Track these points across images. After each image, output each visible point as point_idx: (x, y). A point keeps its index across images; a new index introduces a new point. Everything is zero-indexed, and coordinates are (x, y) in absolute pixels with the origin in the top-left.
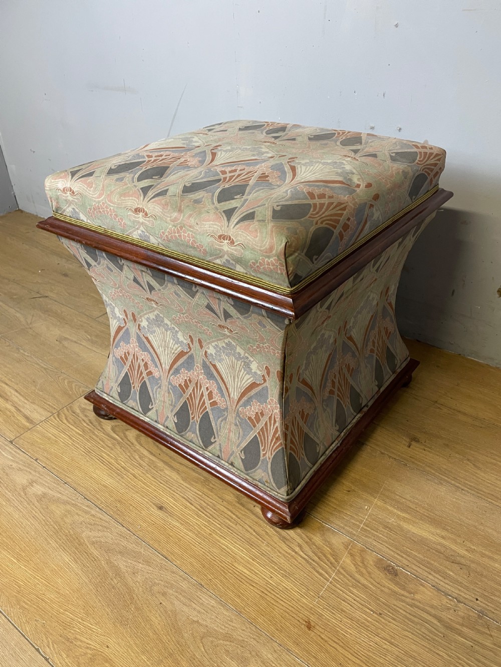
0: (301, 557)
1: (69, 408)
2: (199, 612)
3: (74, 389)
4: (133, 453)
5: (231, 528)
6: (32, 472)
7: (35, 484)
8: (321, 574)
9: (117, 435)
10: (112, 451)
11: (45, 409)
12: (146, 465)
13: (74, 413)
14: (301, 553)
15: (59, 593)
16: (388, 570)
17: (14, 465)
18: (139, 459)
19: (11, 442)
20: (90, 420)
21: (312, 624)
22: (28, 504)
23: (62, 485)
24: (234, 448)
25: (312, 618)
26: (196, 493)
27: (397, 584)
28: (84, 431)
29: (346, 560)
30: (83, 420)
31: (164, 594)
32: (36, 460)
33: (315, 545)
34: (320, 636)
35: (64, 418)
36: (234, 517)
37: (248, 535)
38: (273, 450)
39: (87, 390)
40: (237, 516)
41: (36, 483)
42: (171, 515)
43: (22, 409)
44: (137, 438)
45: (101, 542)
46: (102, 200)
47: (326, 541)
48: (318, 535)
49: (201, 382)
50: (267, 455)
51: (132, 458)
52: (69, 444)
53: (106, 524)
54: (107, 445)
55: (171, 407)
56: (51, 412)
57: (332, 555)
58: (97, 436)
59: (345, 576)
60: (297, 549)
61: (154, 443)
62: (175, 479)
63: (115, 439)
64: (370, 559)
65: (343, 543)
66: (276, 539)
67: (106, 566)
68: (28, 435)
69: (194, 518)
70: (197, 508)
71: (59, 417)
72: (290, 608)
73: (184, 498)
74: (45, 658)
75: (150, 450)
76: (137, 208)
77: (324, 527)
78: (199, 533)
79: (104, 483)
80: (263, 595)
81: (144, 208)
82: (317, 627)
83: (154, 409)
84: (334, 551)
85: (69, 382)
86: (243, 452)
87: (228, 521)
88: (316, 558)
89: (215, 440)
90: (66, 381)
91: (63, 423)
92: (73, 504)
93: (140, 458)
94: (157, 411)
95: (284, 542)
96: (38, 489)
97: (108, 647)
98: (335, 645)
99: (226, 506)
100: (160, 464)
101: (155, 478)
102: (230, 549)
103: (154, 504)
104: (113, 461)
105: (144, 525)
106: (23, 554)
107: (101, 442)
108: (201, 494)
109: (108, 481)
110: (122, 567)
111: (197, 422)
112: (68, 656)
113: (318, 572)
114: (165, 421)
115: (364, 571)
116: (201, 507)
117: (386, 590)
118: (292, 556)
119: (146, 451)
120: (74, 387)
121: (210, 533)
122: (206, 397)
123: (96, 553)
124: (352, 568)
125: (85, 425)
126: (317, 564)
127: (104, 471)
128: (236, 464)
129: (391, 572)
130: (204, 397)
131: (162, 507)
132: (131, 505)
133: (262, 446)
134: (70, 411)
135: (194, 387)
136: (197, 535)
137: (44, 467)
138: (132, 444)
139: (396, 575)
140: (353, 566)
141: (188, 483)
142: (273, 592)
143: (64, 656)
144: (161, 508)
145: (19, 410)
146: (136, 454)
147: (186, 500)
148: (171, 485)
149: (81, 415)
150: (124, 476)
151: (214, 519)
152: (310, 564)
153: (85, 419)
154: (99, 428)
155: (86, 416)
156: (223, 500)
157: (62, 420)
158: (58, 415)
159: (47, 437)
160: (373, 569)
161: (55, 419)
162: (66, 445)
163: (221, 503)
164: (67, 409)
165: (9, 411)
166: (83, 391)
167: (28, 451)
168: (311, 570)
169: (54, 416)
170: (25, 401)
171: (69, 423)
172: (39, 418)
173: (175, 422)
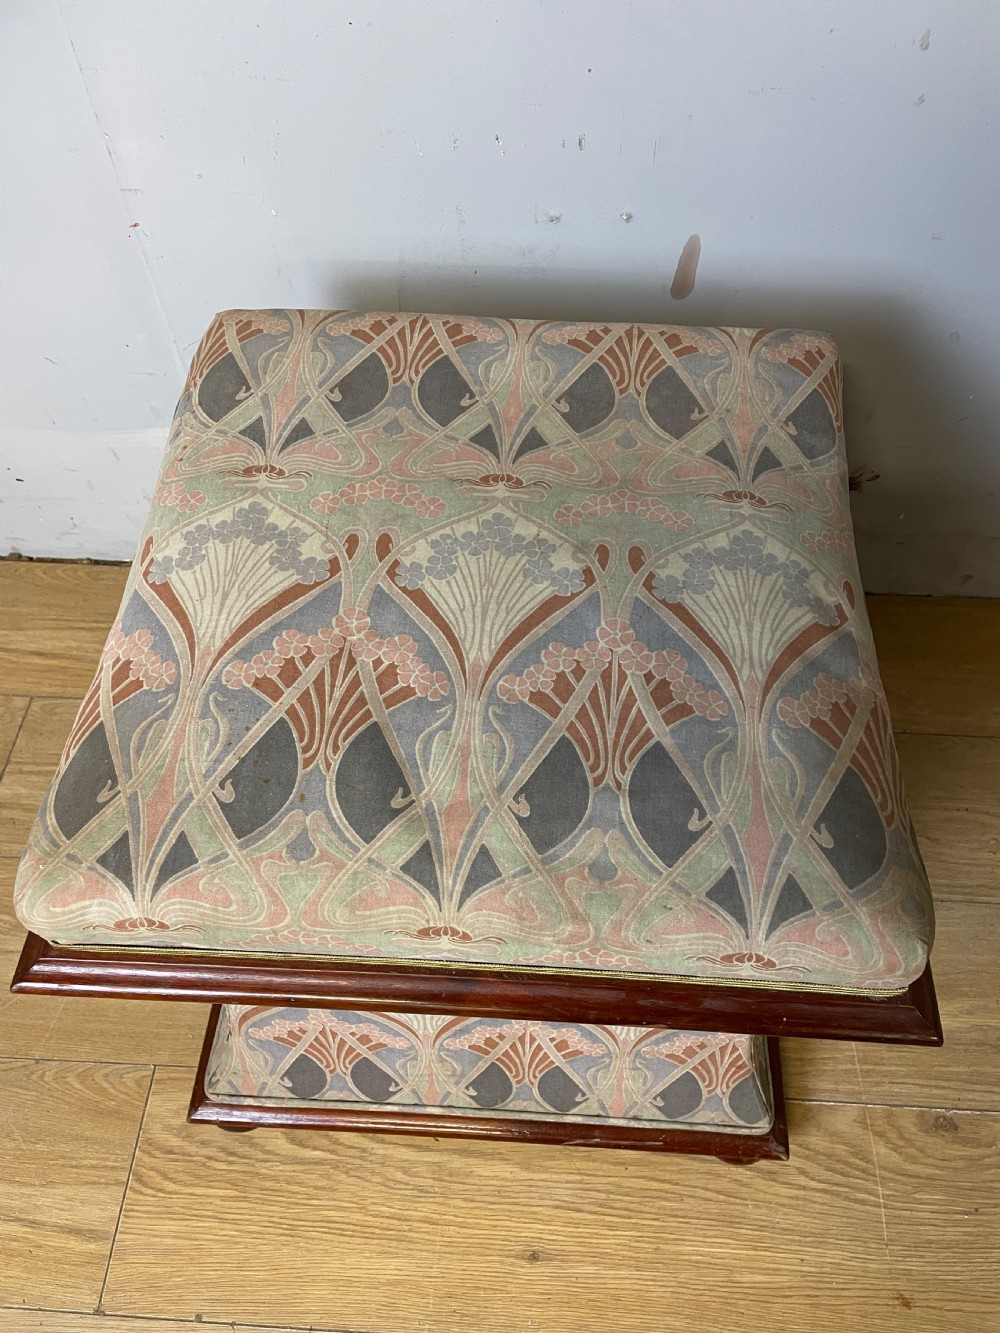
0: (818, 1190)
1: (146, 1147)
3: (111, 1090)
4: (383, 1170)
5: (679, 1213)
8: (863, 1202)
9: (315, 1148)
10: (337, 1195)
11: (94, 1183)
12: (431, 1182)
13: (170, 1152)
14: (813, 1184)
16: (941, 1126)
18: (406, 1179)
19: (99, 1312)
20: (223, 1149)
21: (907, 1295)
24: (638, 1098)
25: (901, 1285)
26: (568, 1182)
27: (965, 1142)
28: (234, 1185)
29: (880, 1150)
30: (210, 1158)
32: (199, 1319)
33: (822, 1154)
34: (928, 1307)
35: (158, 1179)
36: (667, 1186)
37: (714, 1208)
39: (145, 1073)
40: (670, 1182)
42: (563, 1257)
43: (38, 1217)
47: (832, 1134)
48: (813, 1131)
49: (534, 1034)
50: (718, 1091)
51: (391, 1184)
52: (232, 1236)
54: (316, 1188)
56: (117, 1183)
57: (856, 1155)
58: (275, 1179)
59: (896, 1181)
60: (802, 1180)
62: (508, 1175)
63: (319, 1162)
64: (907, 1120)
65: (855, 1121)
66: (759, 1182)
68: (117, 1270)
69: (605, 1236)
70: (595, 1213)
71: (145, 1185)
72: (863, 1293)
73: (557, 1207)
77: (809, 1109)
78: (636, 1259)
79: (387, 1277)
80: (814, 1301)
82: (916, 1295)
83: (406, 1090)
84: (853, 1146)
85: (83, 1077)
86: (658, 1098)
87: (664, 1203)
88: (838, 1178)
89: (584, 1098)
90: (71, 1079)
91: (170, 1193)
93: (405, 1173)
94: (413, 1091)
95: (774, 1180)
98: (953, 1305)
99: (639, 1174)
100: (457, 1162)
101: (473, 1201)
102: (708, 1255)
103: (516, 1257)
104: (359, 1216)
105: (535, 1312)
107: (296, 1188)
108: (579, 1178)
109: (392, 1267)
111: (532, 1084)
113: (857, 1201)
114: (443, 1100)
115: (913, 1151)
116: (601, 1206)
117: (960, 1164)
118: (804, 1199)
119: (404, 1150)
120: (105, 1084)
121: (654, 1246)
122: (549, 1050)
124: (895, 1158)
125: (223, 1166)
126: (847, 1187)
127: (363, 1251)
128: (645, 1115)
129: (945, 1126)
130: (545, 1051)
131: (534, 1253)
132: (478, 1288)
133: (704, 1082)
134: (157, 1153)
135: (514, 1043)
136: (638, 1269)
137: (233, 1324)
139: (956, 1128)
140: (894, 1154)
141: (538, 1172)
142: (821, 1285)
144: (534, 1257)
145: (34, 1223)
146: (392, 1170)
147: (564, 1208)
148: (512, 1195)
149: (192, 1149)
150: (410, 1234)
151: (640, 1215)
152: (838, 1195)
153: (206, 1151)
154: (261, 1156)
155: (204, 1143)
156: (622, 1164)
157: (159, 1186)
158: (139, 1180)
159: (167, 1252)
160: (922, 1139)
161: (142, 1193)
162: (228, 1242)
163: (627, 1173)
164: (144, 1151)
165: (13, 1240)
166: (138, 1083)
167: (162, 1311)
168: (846, 1203)
169: (133, 1190)
170: (24, 1190)
171: (186, 1185)
172: (104, 1214)
173: (470, 1096)
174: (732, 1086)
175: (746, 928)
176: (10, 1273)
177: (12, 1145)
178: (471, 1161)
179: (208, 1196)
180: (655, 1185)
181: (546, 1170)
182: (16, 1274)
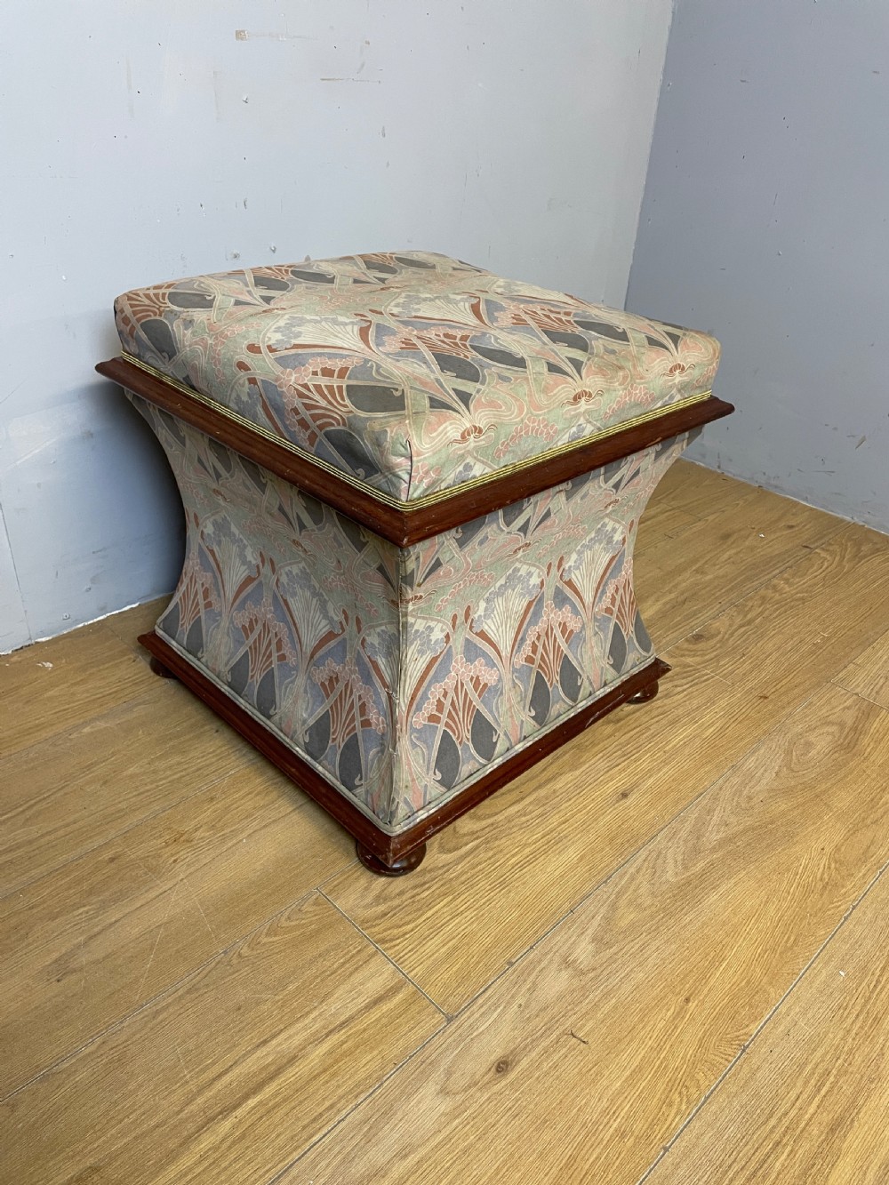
0: (690, 687)
1: (366, 925)
2: (765, 771)
3: (303, 922)
4: (513, 823)
5: (655, 734)
6: (542, 965)
7: (571, 958)
8: (708, 679)
9: (466, 844)
10: (505, 851)
11: (357, 969)
12: (542, 809)
13: (386, 914)
14: (685, 687)
15: (767, 902)
17: (521, 1000)
18: (528, 817)
19: (450, 1020)
20: (416, 887)
21: (761, 695)
22: (615, 962)
23: (575, 916)
24: (602, 663)
25: (755, 693)
26: (599, 759)
27: (711, 637)
28: (445, 895)
29: (690, 660)
30: (413, 897)
31: (750, 798)
32: (511, 964)
35: (396, 931)
36: (638, 729)
37: (664, 722)
38: (632, 619)
39: (315, 896)
41: (568, 957)
42: (635, 785)
43: (343, 1018)
44: (479, 818)
45: (683, 860)
49: (551, 624)
50: (630, 632)
51: (525, 825)
52: (477, 914)
53: (654, 855)
54: (489, 859)
55: (522, 703)
56: (372, 955)
57: (687, 667)
58: (463, 873)
59: (708, 665)
60: (679, 689)
61: (497, 797)
62: (572, 778)
63: (477, 847)
64: (686, 646)
67: (720, 854)
68: (433, 992)
69: (641, 764)
70: (625, 760)
71: (392, 940)
72: (748, 706)
73: (608, 771)
74: (853, 909)
75: (509, 803)
78: (663, 761)
79: (575, 859)
80: (737, 722)
82: (764, 693)
83: (501, 735)
84: (680, 665)
86: (610, 656)
88: (690, 679)
89: (581, 680)
90: (264, 940)
91: (412, 930)
92: (616, 898)
93: (525, 816)
94: (506, 734)
96: (584, 951)
97: (823, 849)
98: (778, 686)
99: (622, 734)
100: (542, 792)
101: (570, 799)
102: (684, 738)
103: (617, 802)
104: (528, 850)
105: (653, 813)
106: (712, 954)
107: (480, 867)
108: (601, 754)
109: (572, 854)
110: (719, 837)
111: (557, 681)
112: (843, 887)
113: (706, 680)
114: (521, 732)
115: (700, 652)
116: (623, 756)
117: (719, 645)
118: (689, 694)
119: (511, 809)
120: (293, 923)
121: (662, 752)
122: (560, 639)
123: (701, 865)
124: (698, 658)
125: (426, 893)
126: (696, 679)
127: (550, 859)
129: (698, 638)
130: (558, 640)
131: (622, 794)
132: (620, 826)
133: (623, 627)
134: (378, 922)
135: (544, 641)
136: (667, 764)
137: (531, 948)
138: (492, 824)
139: (701, 635)
140: (696, 658)
142: (733, 715)
143: (844, 890)
144: (625, 795)
145: (343, 1023)
146: (516, 820)
147: (611, 769)
148: (583, 783)
149: (397, 902)
150: (561, 835)
151: (642, 747)
152: (697, 684)
153: (408, 895)
154: (441, 872)
155: (401, 893)
156: (611, 736)
157: (401, 934)
158: (383, 941)
159: (449, 955)
160: (695, 647)
161: (395, 946)
162: (478, 918)
163: (617, 738)
164: (367, 928)
165: (341, 1045)
166: (316, 903)
167: (485, 982)
168: (704, 684)
169: (386, 949)
170: (312, 1016)
171: (416, 920)
172: (385, 976)
173: (532, 717)
176: (364, 1061)
177: (269, 1004)
178: (549, 786)
179: (437, 912)
180: (632, 733)
181: (584, 763)
182: (369, 1058)
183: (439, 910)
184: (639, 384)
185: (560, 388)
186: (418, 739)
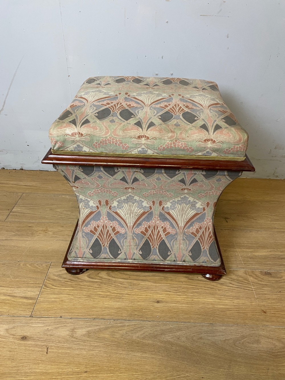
0: (236, 287)
1: (48, 279)
2: (222, 335)
3: (39, 267)
4: (115, 283)
5: (198, 292)
6: (67, 325)
7: (76, 330)
8: (248, 290)
9: (96, 279)
10: (102, 289)
11: (32, 287)
12: (128, 286)
13: (55, 280)
14: (234, 286)
15: (154, 373)
16: (267, 274)
17: (50, 328)
18: (121, 285)
19: (31, 317)
20: (70, 279)
21: (265, 310)
22: (84, 342)
23: (93, 321)
24: (185, 252)
25: (263, 308)
26: (166, 286)
27: (274, 277)
28: (73, 287)
29: (251, 279)
30: (66, 281)
31: (201, 338)
32: (61, 317)
33: (236, 280)
34: (271, 313)
35: (51, 286)
36: (194, 287)
37: (207, 291)
38: (209, 244)
39: (49, 264)
41: (75, 329)
42: (166, 302)
43: (15, 295)
44: (109, 275)
45: (147, 335)
46: (109, 136)
47: (237, 276)
48: (232, 275)
49: (158, 225)
50: (206, 248)
51: (117, 286)
52: (72, 298)
53: (140, 326)
54: (96, 287)
55: (136, 247)
56: (39, 287)
57: (245, 280)
58: (84, 285)
59: (257, 285)
60: (231, 285)
62: (150, 284)
63: (97, 282)
64: (257, 273)
65: (243, 273)
66: (219, 286)
67: (162, 345)
68: (37, 307)
69: (178, 297)
70: (174, 292)
71: (47, 287)
72: (252, 310)
73: (164, 291)
75: (122, 278)
76: (140, 136)
77: (231, 271)
78: (187, 302)
79: (116, 307)
80: (238, 311)
81: (146, 135)
82: (267, 310)
83: (123, 253)
84: (244, 278)
85: (30, 265)
86: (190, 252)
87: (193, 290)
88: (241, 285)
89: (170, 253)
90: (28, 265)
91: (54, 289)
92: (111, 327)
94: (125, 253)
95: (223, 285)
96: (80, 332)
97: (203, 378)
98: (278, 313)
99: (186, 284)
100: (135, 282)
101: (140, 290)
102: (207, 301)
103: (153, 302)
105: (159, 314)
106: (112, 368)
107: (91, 288)
108: (170, 285)
109: (118, 304)
110: (170, 340)
111: (157, 248)
113: (246, 290)
114: (133, 256)
115: (260, 279)
116: (176, 291)
117: (273, 282)
118: (232, 289)
119: (120, 279)
120: (37, 266)
121: (192, 299)
122: (161, 233)
123: (150, 342)
124: (256, 281)
125: (70, 283)
126: (243, 286)
127: (109, 301)
128: (187, 260)
130: (160, 233)
131: (158, 301)
132: (143, 309)
133: (202, 244)
134: (51, 280)
135: (152, 230)
136: (187, 304)
137: (71, 318)
138: (109, 279)
139: (271, 274)
140: (255, 280)
141: (158, 283)
142: (240, 308)
144: (158, 302)
145: (14, 296)
146: (117, 283)
147: (165, 291)
148: (151, 289)
149: (61, 279)
150: (123, 297)
151: (187, 293)
152: (241, 288)
153: (66, 280)
154: (80, 281)
155: (65, 278)
156: (182, 282)
157: (51, 287)
158: (45, 286)
159: (53, 302)
160: (262, 277)
161: (46, 289)
162: (71, 299)
163: (182, 284)
164: (47, 280)
165: (7, 300)
166: (47, 266)
167: (50, 316)
168: (244, 290)
169: (43, 288)
170: (11, 289)
171: (59, 287)
172: (34, 294)
173: (140, 254)
174: (209, 245)
175: (208, 133)
176: (5, 308)
177: (10, 279)
178: (139, 282)
179: (65, 289)
180: (191, 286)
181: (160, 283)
182: (7, 308)
183: (66, 289)
184: (181, 141)
185: (132, 131)
186: (85, 235)
